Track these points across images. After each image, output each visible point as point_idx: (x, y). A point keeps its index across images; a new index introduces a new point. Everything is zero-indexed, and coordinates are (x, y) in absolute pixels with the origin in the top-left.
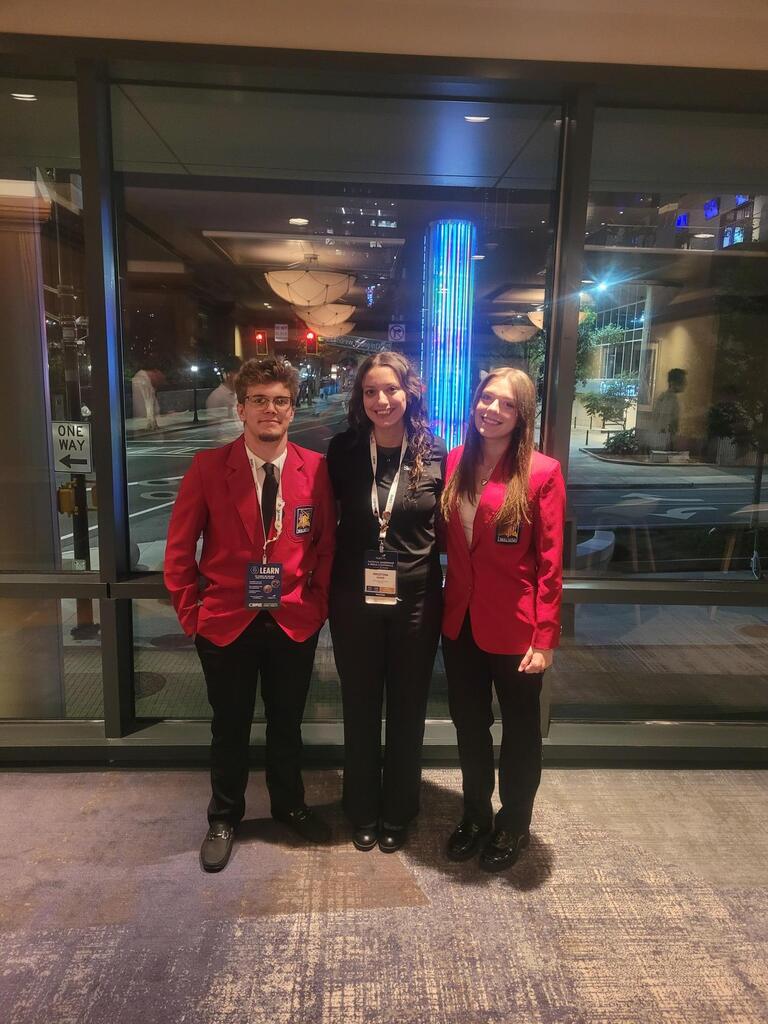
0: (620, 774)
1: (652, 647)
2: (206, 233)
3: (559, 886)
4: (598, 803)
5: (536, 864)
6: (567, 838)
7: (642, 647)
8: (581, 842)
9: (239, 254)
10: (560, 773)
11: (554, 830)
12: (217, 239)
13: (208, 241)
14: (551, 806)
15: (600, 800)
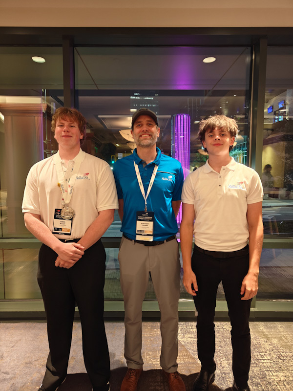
0: (289, 324)
1: (283, 267)
2: (99, 116)
3: (279, 381)
4: (284, 338)
5: (265, 370)
6: (275, 356)
7: (279, 267)
8: (282, 358)
9: (107, 124)
10: (263, 323)
11: (268, 352)
12: (103, 118)
13: (99, 120)
14: (263, 340)
15: (284, 337)
